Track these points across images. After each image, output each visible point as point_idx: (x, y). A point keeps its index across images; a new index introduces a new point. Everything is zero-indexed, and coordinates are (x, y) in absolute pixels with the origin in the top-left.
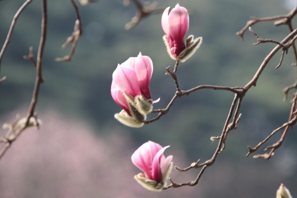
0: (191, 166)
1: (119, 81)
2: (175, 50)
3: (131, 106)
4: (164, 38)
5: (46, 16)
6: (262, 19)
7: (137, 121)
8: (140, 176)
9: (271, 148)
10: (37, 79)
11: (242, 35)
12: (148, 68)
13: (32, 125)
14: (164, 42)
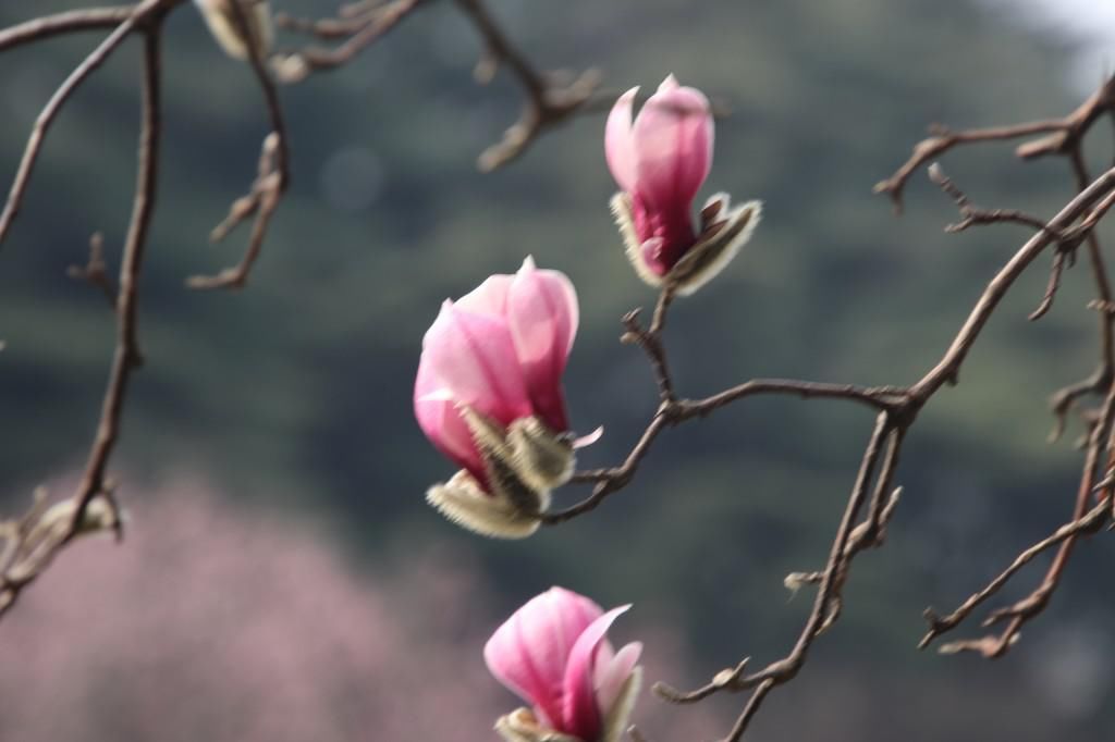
0: (711, 685)
1: (447, 366)
2: (659, 247)
3: (493, 457)
4: (618, 203)
5: (155, 119)
6: (972, 133)
7: (515, 515)
8: (520, 717)
9: (1010, 616)
10: (119, 352)
11: (896, 193)
12: (559, 315)
13: (95, 525)
14: (615, 218)
